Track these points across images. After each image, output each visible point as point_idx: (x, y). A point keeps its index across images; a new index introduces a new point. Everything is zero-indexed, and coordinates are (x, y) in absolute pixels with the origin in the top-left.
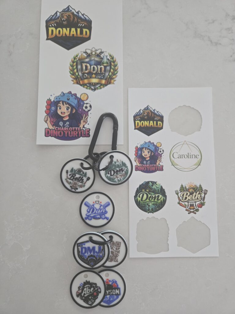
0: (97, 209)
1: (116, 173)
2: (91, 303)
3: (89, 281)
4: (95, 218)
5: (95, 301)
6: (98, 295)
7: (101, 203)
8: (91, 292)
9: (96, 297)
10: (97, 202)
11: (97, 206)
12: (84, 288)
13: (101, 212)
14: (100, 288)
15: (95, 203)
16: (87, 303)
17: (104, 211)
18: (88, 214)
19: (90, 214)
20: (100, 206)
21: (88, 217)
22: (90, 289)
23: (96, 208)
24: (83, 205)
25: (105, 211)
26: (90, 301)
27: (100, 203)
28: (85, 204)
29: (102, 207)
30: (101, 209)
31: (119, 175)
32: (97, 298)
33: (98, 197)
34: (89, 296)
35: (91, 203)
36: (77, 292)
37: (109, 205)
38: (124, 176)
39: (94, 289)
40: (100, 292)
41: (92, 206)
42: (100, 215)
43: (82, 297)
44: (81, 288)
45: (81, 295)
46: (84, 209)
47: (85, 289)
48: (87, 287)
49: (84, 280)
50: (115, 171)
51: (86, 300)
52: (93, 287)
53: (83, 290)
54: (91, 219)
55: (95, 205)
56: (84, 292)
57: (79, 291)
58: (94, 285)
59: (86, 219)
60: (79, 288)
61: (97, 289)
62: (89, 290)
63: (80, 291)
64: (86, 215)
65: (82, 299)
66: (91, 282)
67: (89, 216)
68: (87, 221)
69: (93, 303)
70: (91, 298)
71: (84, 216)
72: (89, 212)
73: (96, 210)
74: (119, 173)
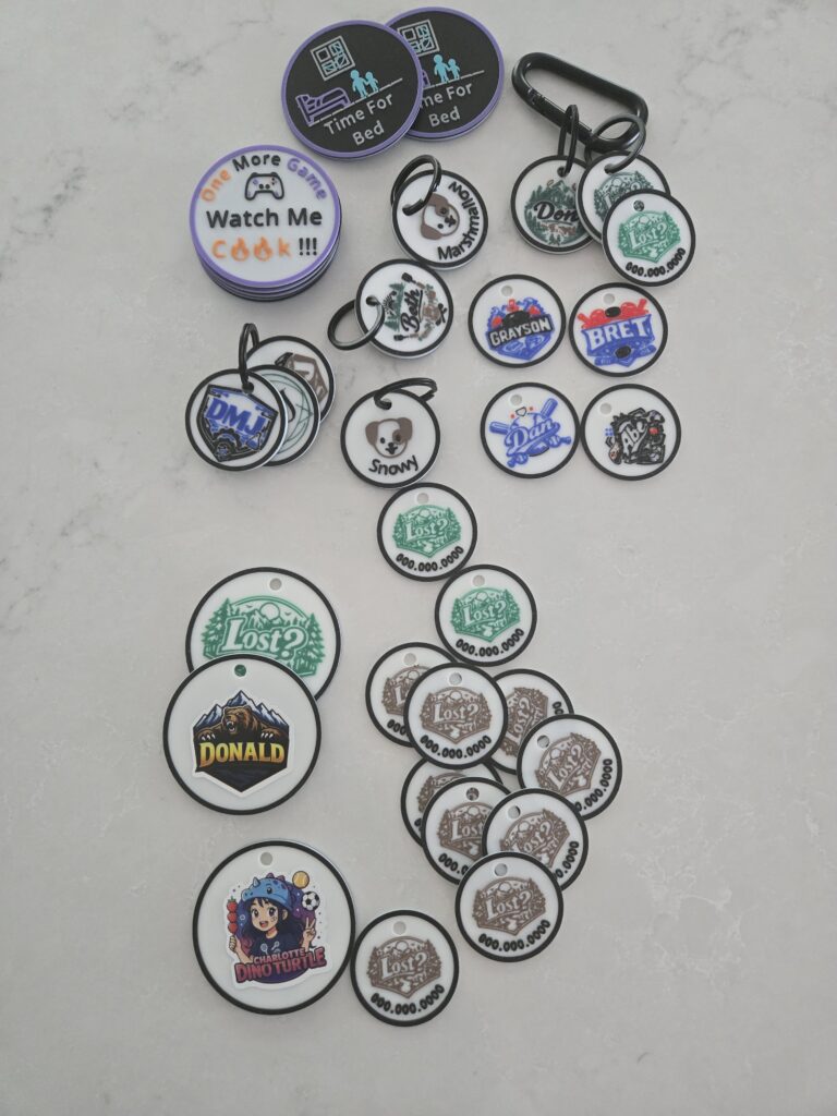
0: (529, 428)
1: (555, 218)
2: (657, 457)
3: (622, 414)
4: (534, 453)
5: (664, 448)
6: (661, 429)
7: (531, 409)
8: (641, 434)
9: (659, 437)
10: (521, 412)
11: (526, 422)
12: (620, 435)
13: (543, 431)
14: (657, 413)
15: (516, 416)
16: (649, 462)
17: (549, 428)
18: (512, 451)
19: (518, 449)
20: (535, 418)
21: (515, 458)
22: (636, 428)
23: (526, 429)
24: (489, 436)
25: (553, 425)
26: (653, 455)
27: (528, 411)
28: (493, 430)
29: (539, 420)
30: (540, 426)
31: (561, 225)
32: (664, 436)
33: (518, 398)
34: (642, 444)
35: (508, 421)
36: (610, 455)
37: (554, 405)
38: (570, 234)
39: (644, 421)
40: (663, 420)
41: (514, 427)
42: (544, 440)
43: (629, 457)
44: (613, 441)
45: (625, 454)
46: (497, 444)
47: (624, 436)
48: (625, 430)
49: (609, 418)
50: (556, 210)
51: (642, 457)
52: (639, 419)
53: (619, 440)
54: (525, 461)
55: (518, 422)
56: (626, 445)
57: (613, 450)
58: (638, 415)
59: (512, 464)
60: (609, 443)
61: (652, 418)
62: (635, 431)
63: (616, 448)
64: (508, 455)
65: (631, 462)
66: (626, 413)
67: (515, 455)
68: (518, 469)
69: (662, 454)
70: (652, 446)
71: (504, 460)
72: (512, 445)
73: (528, 431)
74: (562, 220)
